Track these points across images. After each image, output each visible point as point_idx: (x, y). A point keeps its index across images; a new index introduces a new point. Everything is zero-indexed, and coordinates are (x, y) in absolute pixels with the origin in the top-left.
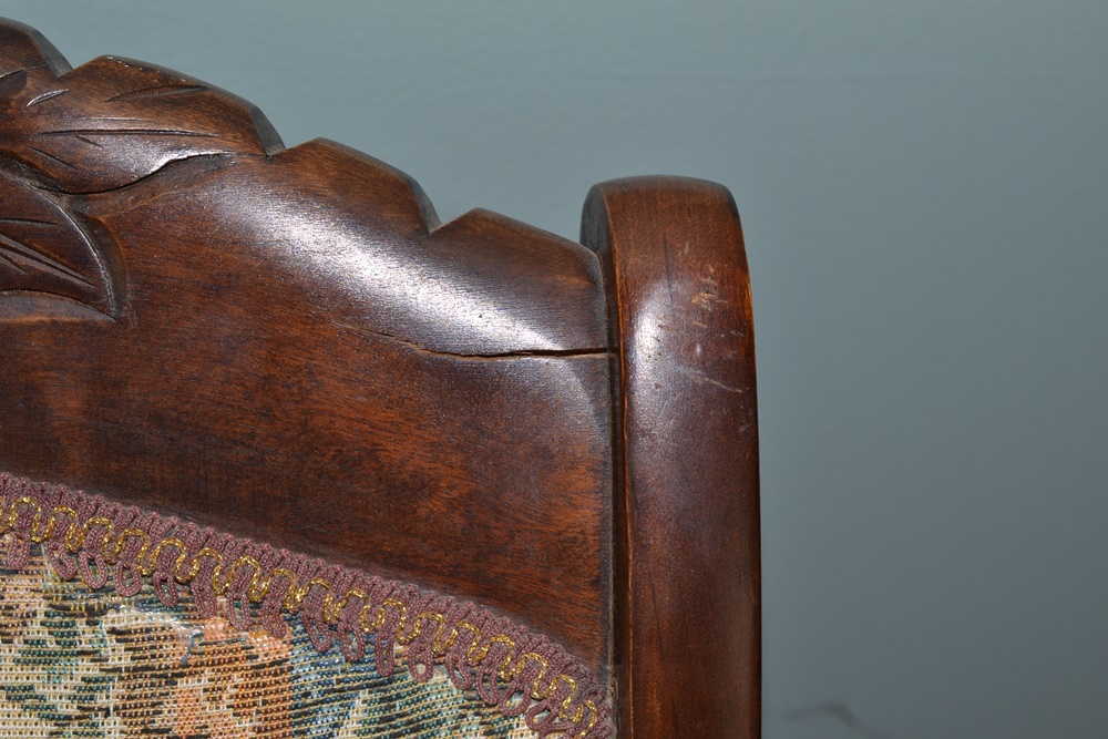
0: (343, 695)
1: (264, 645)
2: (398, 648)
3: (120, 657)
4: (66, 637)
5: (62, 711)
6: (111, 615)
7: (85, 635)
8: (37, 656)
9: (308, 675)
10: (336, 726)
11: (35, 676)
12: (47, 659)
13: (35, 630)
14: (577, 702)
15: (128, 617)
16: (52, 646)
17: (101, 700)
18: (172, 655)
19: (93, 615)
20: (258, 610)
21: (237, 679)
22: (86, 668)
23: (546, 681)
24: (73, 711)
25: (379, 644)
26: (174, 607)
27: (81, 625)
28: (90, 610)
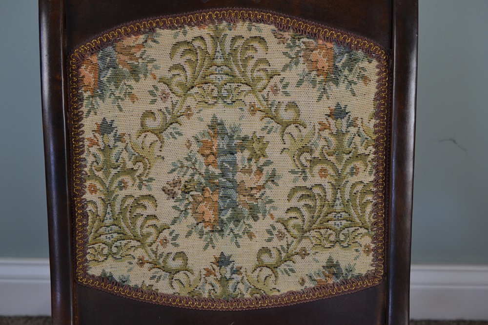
0: (342, 54)
1: (329, 45)
2: (353, 46)
3: (303, 47)
4: (294, 43)
5: (293, 57)
6: (302, 39)
7: (297, 42)
8: (289, 47)
9: (337, 51)
10: (341, 60)
11: (288, 50)
12: (291, 47)
13: (289, 42)
14: (384, 55)
15: (305, 40)
16: (292, 45)
17: (300, 55)
18: (312, 47)
19: (299, 39)
20: (327, 39)
21: (324, 51)
22: (298, 49)
23: (379, 51)
24: (295, 57)
25: (349, 44)
26: (314, 39)
27: (297, 41)
28: (298, 38)
